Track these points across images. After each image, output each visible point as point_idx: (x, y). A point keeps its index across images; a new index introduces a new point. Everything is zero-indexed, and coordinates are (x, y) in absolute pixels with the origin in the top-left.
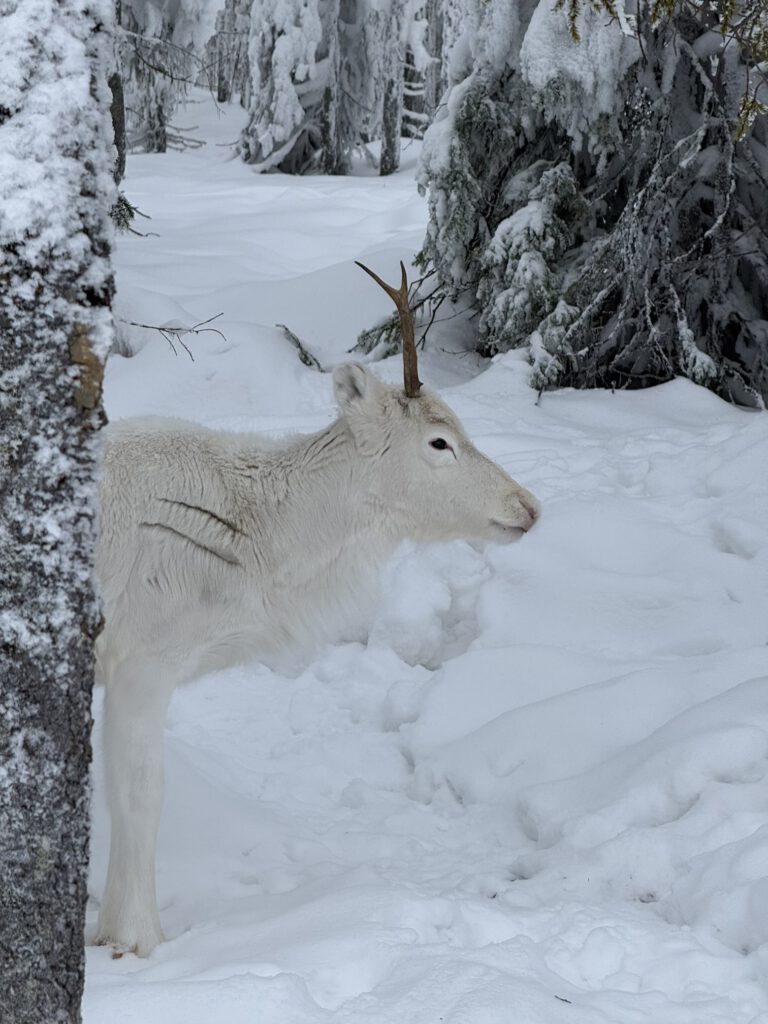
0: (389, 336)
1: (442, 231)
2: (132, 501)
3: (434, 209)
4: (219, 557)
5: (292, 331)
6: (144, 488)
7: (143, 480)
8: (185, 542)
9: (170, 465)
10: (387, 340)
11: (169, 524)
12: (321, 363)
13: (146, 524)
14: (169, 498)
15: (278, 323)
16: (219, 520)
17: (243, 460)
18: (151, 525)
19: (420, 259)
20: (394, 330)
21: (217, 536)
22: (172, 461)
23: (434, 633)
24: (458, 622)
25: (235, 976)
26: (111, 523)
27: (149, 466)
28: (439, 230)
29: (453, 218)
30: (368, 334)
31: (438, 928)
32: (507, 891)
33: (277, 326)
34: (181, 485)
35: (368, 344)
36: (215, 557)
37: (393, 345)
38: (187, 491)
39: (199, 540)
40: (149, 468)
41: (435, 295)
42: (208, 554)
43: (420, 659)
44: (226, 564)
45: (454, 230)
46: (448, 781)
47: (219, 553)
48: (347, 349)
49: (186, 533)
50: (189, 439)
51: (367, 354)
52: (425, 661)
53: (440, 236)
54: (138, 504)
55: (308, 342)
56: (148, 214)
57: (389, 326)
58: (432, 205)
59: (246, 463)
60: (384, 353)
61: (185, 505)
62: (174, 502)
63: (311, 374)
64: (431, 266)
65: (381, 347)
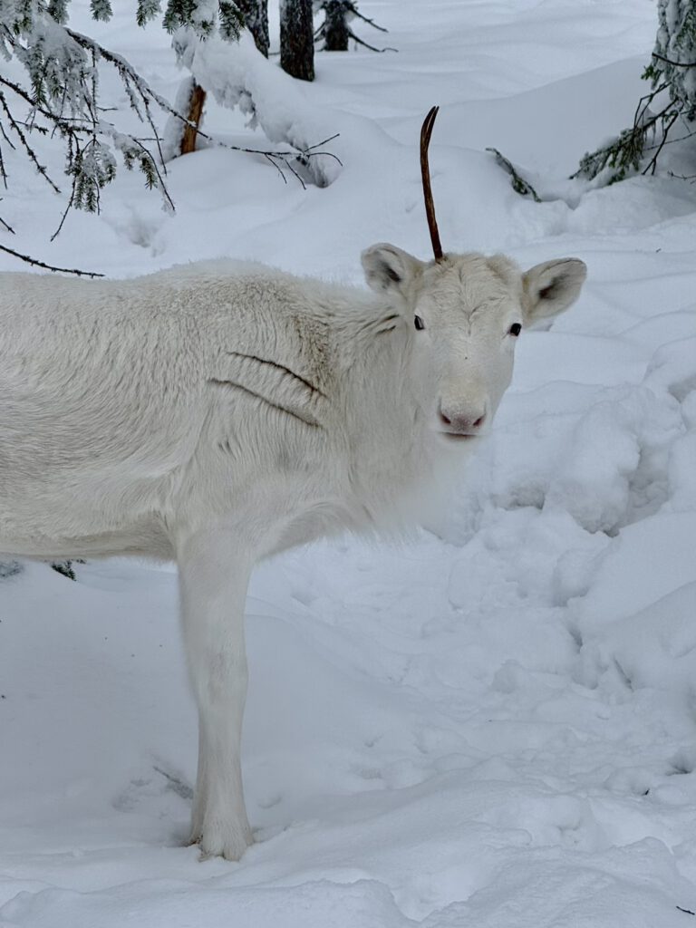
0: (615, 159)
1: (673, 38)
2: (199, 353)
3: (664, 14)
4: (297, 417)
5: (504, 155)
6: (213, 340)
7: (213, 332)
8: (257, 402)
9: (242, 316)
10: (613, 163)
11: (239, 381)
12: (537, 192)
13: (215, 381)
14: (240, 352)
15: (488, 146)
16: (295, 376)
17: (324, 307)
18: (221, 382)
19: (651, 73)
20: (621, 153)
21: (294, 393)
22: (244, 311)
23: (619, 496)
24: (650, 482)
25: (308, 883)
26: (176, 380)
27: (220, 316)
28: (669, 37)
29: (685, 24)
30: (591, 158)
31: (562, 829)
32: (660, 787)
33: (487, 149)
34: (253, 337)
35: (592, 169)
36: (292, 418)
37: (620, 169)
38: (259, 344)
39: (272, 398)
40: (219, 320)
41: (668, 113)
42: (284, 413)
43: (603, 524)
44: (305, 425)
45: (686, 37)
46: (616, 662)
47: (295, 413)
48: (568, 176)
49: (258, 391)
50: (265, 285)
51: (590, 180)
52: (608, 527)
53: (671, 44)
54: (206, 358)
55: (522, 167)
56: (384, 27)
57: (616, 149)
58: (662, 8)
59: (325, 310)
60: (609, 178)
61: (258, 359)
62: (246, 356)
63: (526, 203)
64: (662, 80)
65: (606, 172)
